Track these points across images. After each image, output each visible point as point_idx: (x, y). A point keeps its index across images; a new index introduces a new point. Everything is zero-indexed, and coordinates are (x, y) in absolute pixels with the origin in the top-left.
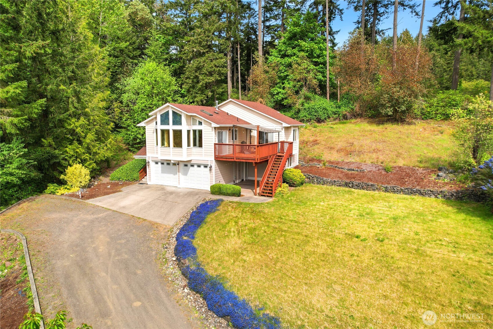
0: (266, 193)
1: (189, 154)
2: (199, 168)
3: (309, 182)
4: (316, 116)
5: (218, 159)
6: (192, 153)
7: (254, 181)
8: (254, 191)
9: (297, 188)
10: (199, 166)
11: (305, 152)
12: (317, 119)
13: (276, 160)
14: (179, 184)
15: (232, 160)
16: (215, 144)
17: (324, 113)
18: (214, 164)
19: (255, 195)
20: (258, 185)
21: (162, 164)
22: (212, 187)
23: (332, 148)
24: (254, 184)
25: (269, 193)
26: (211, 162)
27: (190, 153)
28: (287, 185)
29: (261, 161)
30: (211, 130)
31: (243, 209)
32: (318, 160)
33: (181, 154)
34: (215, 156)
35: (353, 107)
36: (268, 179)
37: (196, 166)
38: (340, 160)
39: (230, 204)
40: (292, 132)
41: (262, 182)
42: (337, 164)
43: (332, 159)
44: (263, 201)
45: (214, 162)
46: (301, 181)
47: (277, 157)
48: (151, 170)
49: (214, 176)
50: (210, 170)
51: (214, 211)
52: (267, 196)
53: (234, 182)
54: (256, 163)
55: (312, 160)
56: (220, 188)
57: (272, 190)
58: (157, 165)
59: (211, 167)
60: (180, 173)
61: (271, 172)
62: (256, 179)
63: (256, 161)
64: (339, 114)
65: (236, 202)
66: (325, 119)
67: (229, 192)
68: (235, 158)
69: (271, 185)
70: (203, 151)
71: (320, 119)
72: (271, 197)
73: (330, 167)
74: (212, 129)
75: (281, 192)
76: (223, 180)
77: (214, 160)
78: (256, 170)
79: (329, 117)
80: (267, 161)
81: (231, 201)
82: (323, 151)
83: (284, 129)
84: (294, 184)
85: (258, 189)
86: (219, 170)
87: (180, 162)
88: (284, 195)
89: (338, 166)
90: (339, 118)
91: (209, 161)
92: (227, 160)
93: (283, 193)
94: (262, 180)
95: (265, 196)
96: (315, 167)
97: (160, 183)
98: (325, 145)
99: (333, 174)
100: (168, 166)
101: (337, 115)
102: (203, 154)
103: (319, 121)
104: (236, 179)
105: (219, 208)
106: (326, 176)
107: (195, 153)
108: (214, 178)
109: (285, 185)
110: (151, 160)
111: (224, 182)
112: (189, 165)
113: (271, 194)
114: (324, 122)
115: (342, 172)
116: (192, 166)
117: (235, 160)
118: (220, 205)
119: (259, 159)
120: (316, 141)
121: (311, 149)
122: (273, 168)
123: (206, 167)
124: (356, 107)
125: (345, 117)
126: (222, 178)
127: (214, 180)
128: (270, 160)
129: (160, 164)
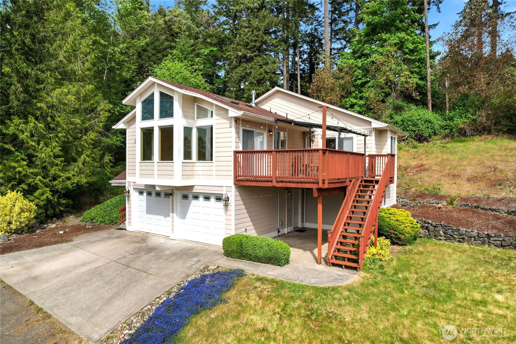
0: (344, 259)
1: (187, 173)
2: (207, 203)
3: (429, 237)
4: (414, 131)
5: (242, 184)
6: (196, 173)
7: (316, 230)
8: (316, 251)
9: (408, 248)
10: (207, 198)
11: (406, 183)
12: (416, 136)
13: (361, 188)
14: (173, 233)
15: (269, 184)
16: (236, 152)
17: (428, 128)
18: (232, 194)
19: (318, 262)
20: (325, 239)
21: (149, 194)
22: (227, 242)
23: (455, 176)
24: (316, 235)
25: (349, 260)
26: (229, 189)
27: (191, 173)
28: (388, 242)
29: (332, 186)
30: (228, 125)
31: (286, 305)
32: (433, 196)
33: (170, 173)
34: (236, 177)
35: (475, 117)
36: (346, 227)
37: (201, 199)
38: (482, 196)
39: (258, 284)
40: (389, 140)
41: (333, 233)
42: (476, 201)
43: (463, 194)
44: (336, 280)
45: (233, 189)
46: (413, 233)
47: (363, 183)
48: (132, 206)
49: (233, 217)
50: (226, 205)
51: (214, 305)
52: (347, 267)
53: (279, 232)
54: (320, 190)
55: (422, 195)
56: (241, 245)
57: (356, 254)
58: (141, 196)
59: (227, 199)
60: (175, 214)
61: (353, 212)
62: (320, 226)
63: (321, 186)
64: (451, 129)
65: (273, 281)
66: (430, 136)
67: (261, 254)
68: (274, 181)
69: (353, 241)
70: (214, 168)
71: (422, 136)
72: (355, 269)
73: (463, 207)
74: (231, 123)
75: (377, 257)
76: (252, 227)
77: (233, 185)
78: (320, 207)
79: (435, 134)
80: (343, 190)
81: (262, 275)
82: (440, 180)
83: (373, 133)
84: (399, 239)
85: (325, 247)
86: (243, 207)
87: (175, 191)
88: (383, 263)
89: (481, 206)
90: (453, 135)
91: (224, 188)
92: (259, 184)
93: (381, 260)
94: (335, 229)
95: (341, 266)
96: (430, 207)
97: (145, 228)
98: (440, 171)
99: (477, 222)
100: (158, 198)
101: (448, 131)
102: (214, 173)
103: (420, 138)
104: (282, 225)
105: (229, 294)
106: (463, 225)
107: (200, 173)
108: (233, 222)
109: (383, 241)
110: (132, 187)
111: (254, 231)
112: (190, 197)
113: (356, 261)
114: (428, 141)
115: (497, 218)
116: (196, 197)
117: (274, 184)
118: (233, 286)
119: (326, 182)
120: (422, 165)
121: (416, 177)
122: (355, 204)
123: (219, 199)
124: (482, 116)
125: (463, 134)
126: (251, 223)
127: (233, 227)
128: (349, 188)
129: (145, 194)
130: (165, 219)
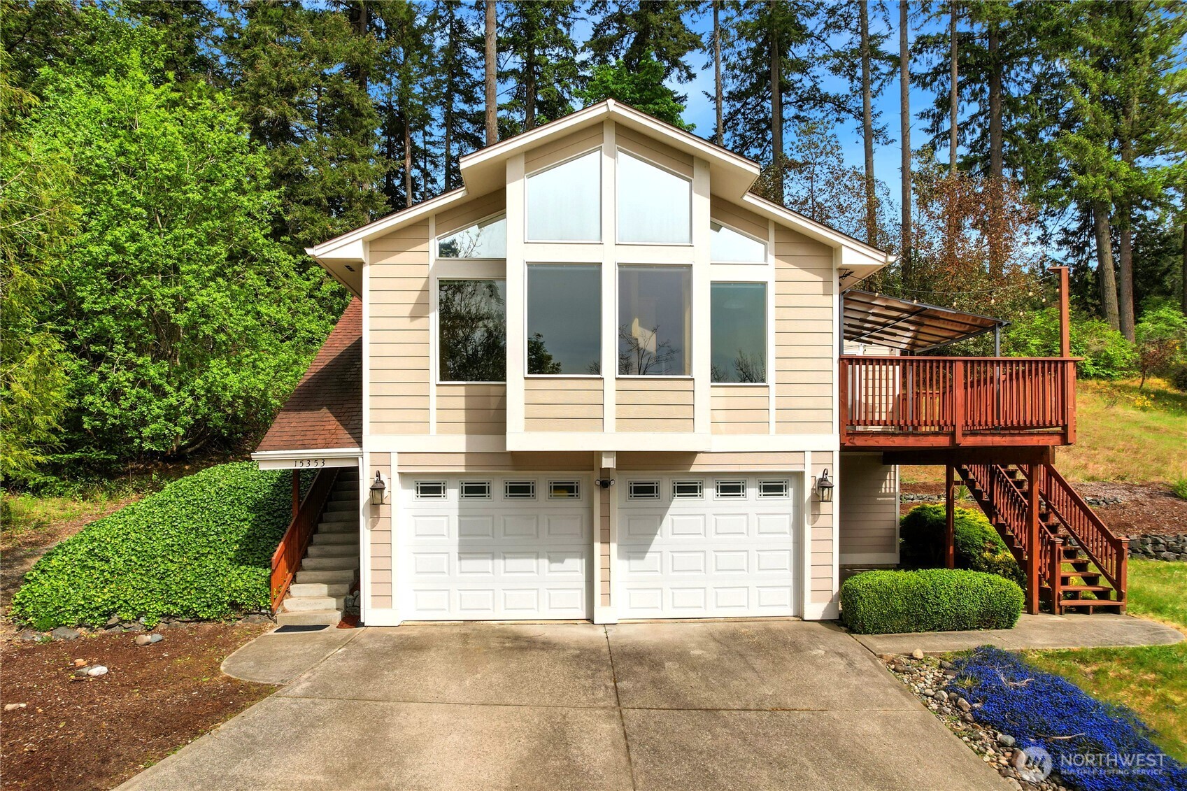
2: (731, 502)
5: (860, 442)
10: (731, 487)
15: (944, 441)
18: (836, 469)
21: (474, 490)
26: (823, 457)
34: (843, 423)
37: (708, 492)
45: (837, 455)
49: (836, 533)
58: (431, 502)
70: (773, 403)
74: (828, 282)
77: (837, 448)
91: (808, 456)
100: (519, 503)
102: (773, 415)
108: (836, 546)
112: (666, 487)
116: (689, 489)
117: (961, 440)
123: (772, 486)
127: (836, 558)
129: (453, 493)
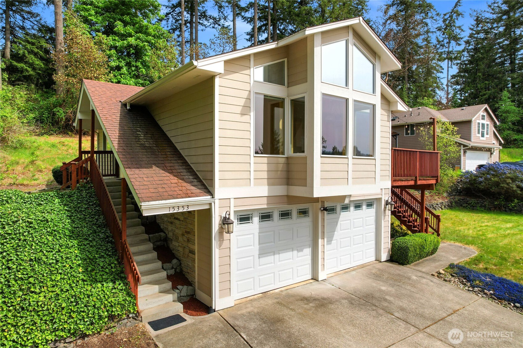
2: (358, 212)
10: (358, 206)
21: (266, 217)
26: (386, 191)
30: (386, 118)
45: (390, 190)
58: (245, 226)
68: (418, 179)
74: (389, 116)
77: (390, 187)
91: (383, 191)
92: (406, 184)
100: (285, 222)
110: (233, 209)
112: (338, 208)
116: (345, 208)
123: (370, 205)
129: (256, 219)
130: (300, 254)
